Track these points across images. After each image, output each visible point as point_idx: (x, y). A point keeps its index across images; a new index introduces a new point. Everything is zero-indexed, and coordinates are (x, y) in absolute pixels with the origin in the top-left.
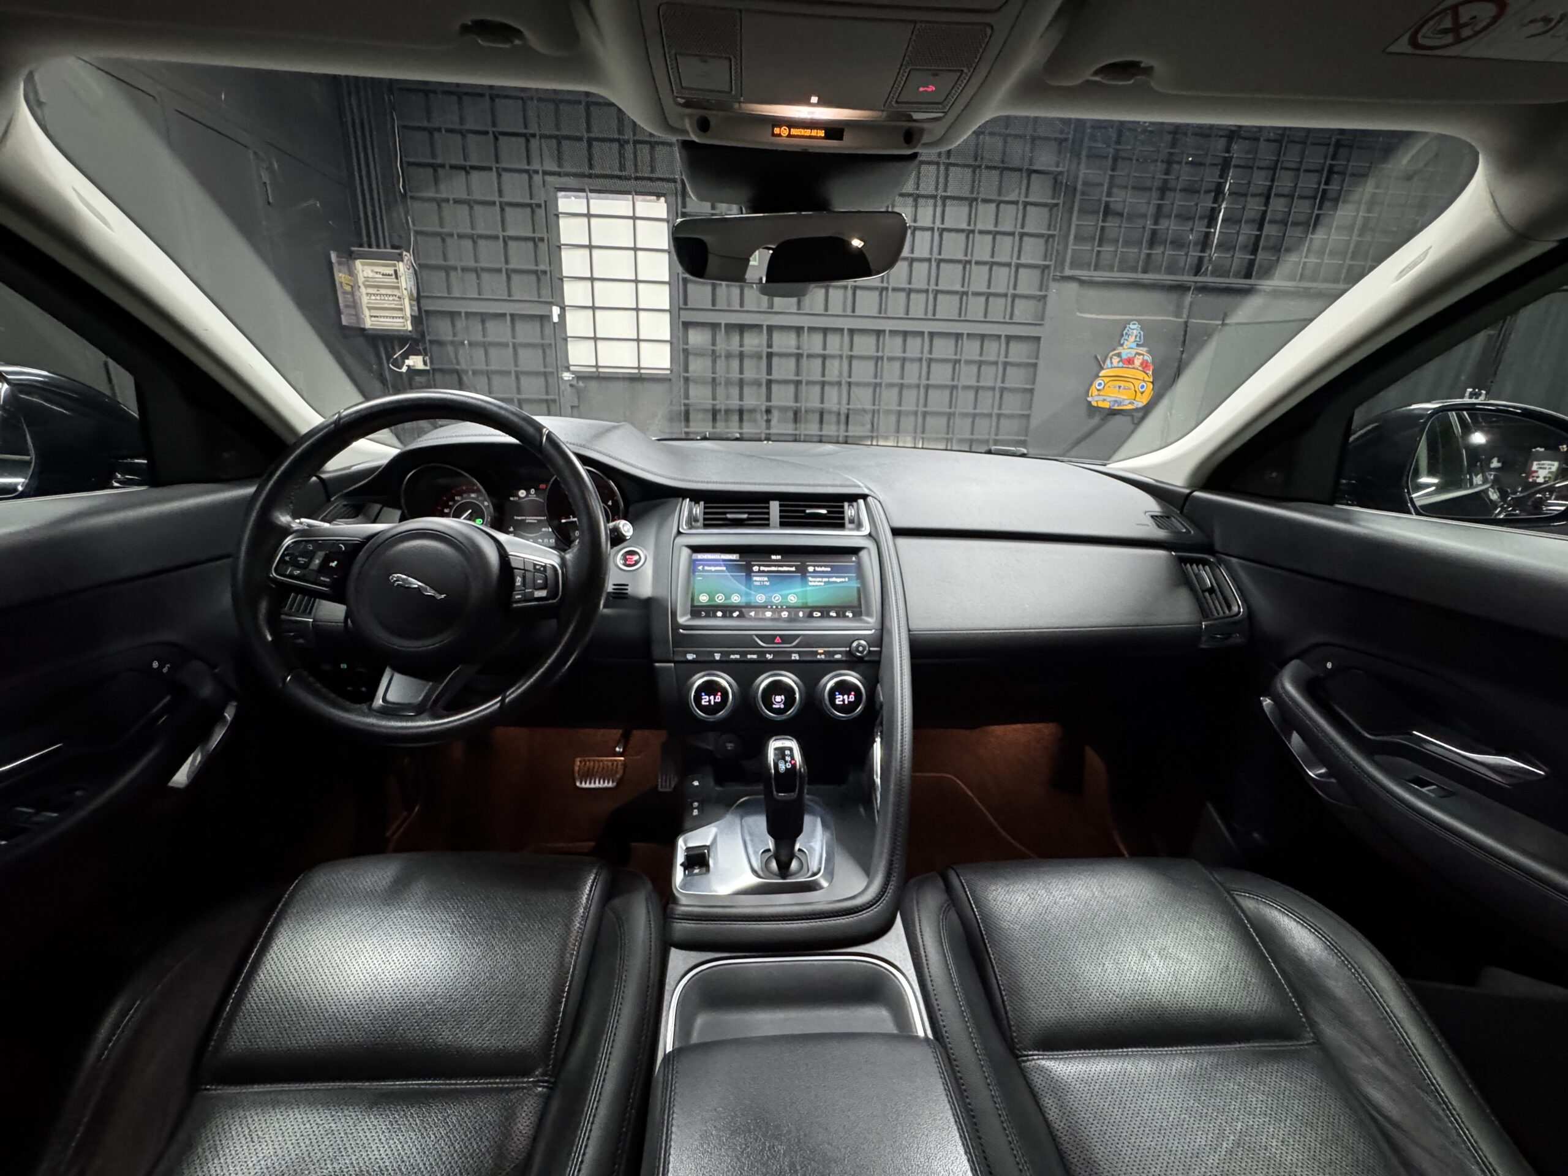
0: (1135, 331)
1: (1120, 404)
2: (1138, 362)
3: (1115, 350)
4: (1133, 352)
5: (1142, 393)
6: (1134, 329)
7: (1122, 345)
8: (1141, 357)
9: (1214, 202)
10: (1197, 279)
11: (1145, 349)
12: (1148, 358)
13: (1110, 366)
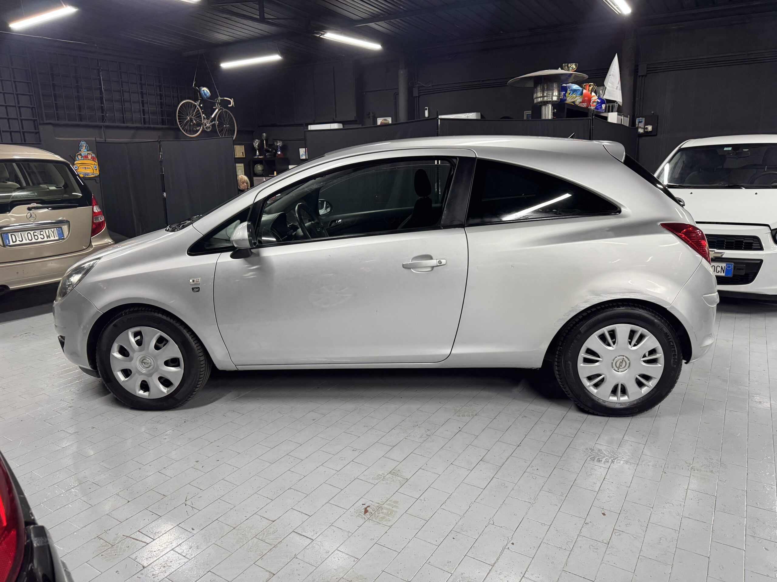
0: (84, 145)
1: (88, 174)
2: (90, 157)
3: (78, 153)
4: (87, 153)
5: (96, 170)
6: (83, 143)
7: (81, 150)
8: (91, 155)
9: (100, 95)
10: (103, 124)
11: (91, 152)
12: (93, 155)
13: (78, 159)
